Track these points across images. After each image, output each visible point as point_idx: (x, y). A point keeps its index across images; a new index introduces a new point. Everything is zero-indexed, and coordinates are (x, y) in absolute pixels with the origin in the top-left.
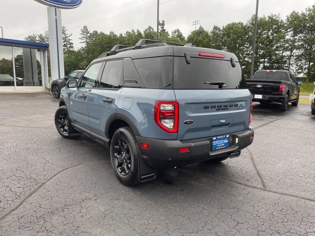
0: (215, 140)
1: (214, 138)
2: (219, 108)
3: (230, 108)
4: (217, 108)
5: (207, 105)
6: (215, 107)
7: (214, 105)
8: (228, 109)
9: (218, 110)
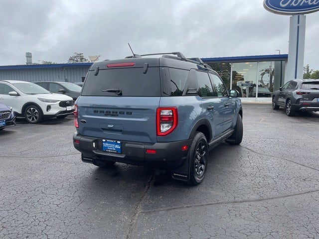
0: (105, 142)
1: (104, 140)
2: (108, 114)
3: (120, 115)
4: (105, 113)
5: (97, 109)
6: (103, 112)
7: (102, 110)
8: (117, 115)
9: (106, 115)
